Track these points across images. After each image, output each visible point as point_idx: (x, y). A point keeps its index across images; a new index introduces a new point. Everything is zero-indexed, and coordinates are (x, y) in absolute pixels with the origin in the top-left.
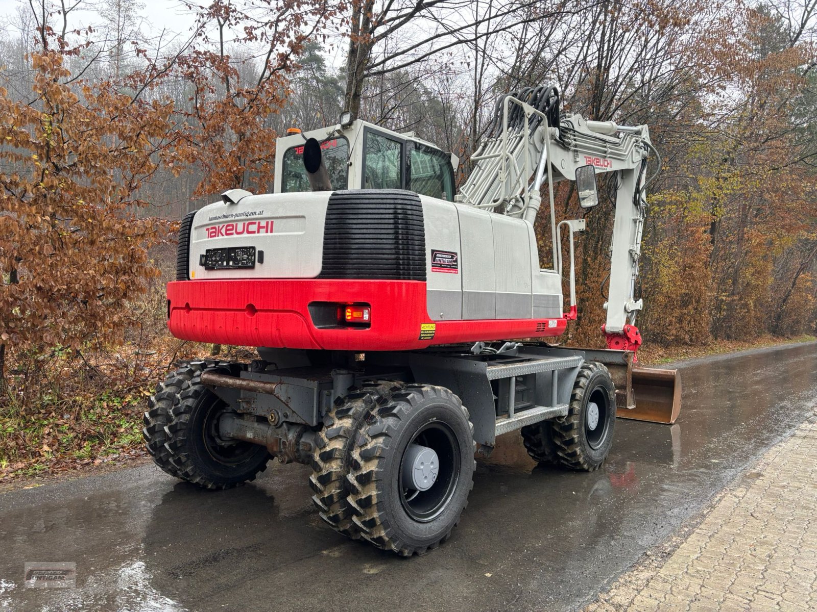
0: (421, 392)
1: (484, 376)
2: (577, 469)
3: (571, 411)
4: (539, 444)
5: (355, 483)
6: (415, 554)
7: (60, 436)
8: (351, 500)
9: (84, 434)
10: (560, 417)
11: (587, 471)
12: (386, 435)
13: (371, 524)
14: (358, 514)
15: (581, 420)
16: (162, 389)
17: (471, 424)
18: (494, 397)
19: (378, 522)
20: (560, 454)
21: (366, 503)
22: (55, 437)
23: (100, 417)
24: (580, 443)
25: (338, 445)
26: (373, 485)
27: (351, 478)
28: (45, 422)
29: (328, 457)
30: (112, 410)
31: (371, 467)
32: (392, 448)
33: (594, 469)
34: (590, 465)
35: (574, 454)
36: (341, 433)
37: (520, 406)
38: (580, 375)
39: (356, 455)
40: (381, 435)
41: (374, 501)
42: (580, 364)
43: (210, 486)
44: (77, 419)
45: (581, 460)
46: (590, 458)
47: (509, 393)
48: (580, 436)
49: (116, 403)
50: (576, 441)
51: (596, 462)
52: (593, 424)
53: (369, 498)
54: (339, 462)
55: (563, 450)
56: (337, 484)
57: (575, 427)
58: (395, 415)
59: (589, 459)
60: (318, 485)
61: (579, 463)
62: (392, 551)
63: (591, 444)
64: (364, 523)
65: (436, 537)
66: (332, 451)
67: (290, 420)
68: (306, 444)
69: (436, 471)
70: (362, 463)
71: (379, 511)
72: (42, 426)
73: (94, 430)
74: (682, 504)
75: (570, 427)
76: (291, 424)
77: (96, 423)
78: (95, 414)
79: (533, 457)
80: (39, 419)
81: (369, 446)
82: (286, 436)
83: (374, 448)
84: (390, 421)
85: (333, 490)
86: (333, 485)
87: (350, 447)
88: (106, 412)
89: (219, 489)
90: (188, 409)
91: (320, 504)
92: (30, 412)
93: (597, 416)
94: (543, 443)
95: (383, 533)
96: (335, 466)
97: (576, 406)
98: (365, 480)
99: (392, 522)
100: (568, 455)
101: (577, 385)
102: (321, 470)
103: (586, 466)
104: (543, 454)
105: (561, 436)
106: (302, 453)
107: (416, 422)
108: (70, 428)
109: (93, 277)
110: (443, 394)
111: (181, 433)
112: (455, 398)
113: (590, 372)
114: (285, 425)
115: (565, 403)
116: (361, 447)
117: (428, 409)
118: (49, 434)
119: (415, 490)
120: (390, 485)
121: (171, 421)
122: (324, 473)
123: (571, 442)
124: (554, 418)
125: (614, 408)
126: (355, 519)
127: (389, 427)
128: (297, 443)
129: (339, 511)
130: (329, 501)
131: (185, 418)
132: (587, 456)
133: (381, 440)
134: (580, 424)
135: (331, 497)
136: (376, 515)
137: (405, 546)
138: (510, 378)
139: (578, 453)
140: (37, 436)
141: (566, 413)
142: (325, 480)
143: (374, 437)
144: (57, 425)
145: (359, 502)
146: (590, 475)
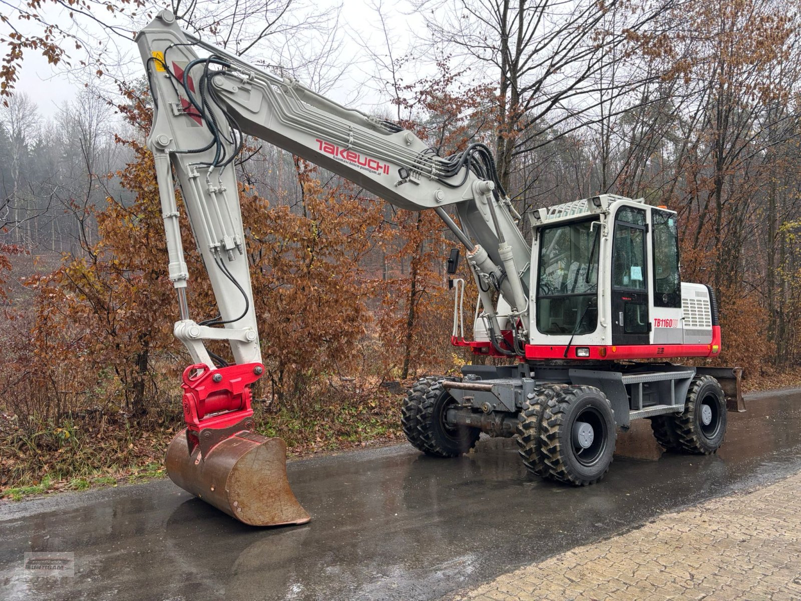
0: (581, 389)
1: (620, 381)
2: (695, 452)
3: (687, 410)
4: (665, 434)
5: (546, 440)
6: (582, 485)
7: (325, 432)
8: (544, 450)
9: (338, 431)
10: (678, 413)
11: (703, 454)
12: (562, 412)
13: (557, 463)
14: (548, 458)
15: (695, 415)
16: (411, 394)
17: (613, 411)
18: (628, 397)
19: (561, 462)
20: (681, 441)
21: (553, 451)
22: (322, 433)
23: (345, 421)
24: (696, 432)
25: (533, 419)
26: (557, 440)
27: (543, 437)
28: (316, 423)
29: (527, 427)
30: (352, 416)
31: (556, 430)
32: (566, 420)
33: (710, 454)
34: (706, 450)
35: (692, 440)
36: (535, 413)
37: (647, 404)
38: (693, 384)
39: (545, 424)
40: (559, 412)
41: (558, 449)
42: (693, 376)
43: (444, 454)
44: (333, 421)
45: (698, 445)
46: (706, 444)
47: (638, 394)
48: (696, 427)
49: (353, 411)
50: (692, 430)
51: (711, 448)
52: (707, 420)
53: (555, 448)
54: (534, 429)
55: (683, 438)
56: (534, 442)
57: (691, 420)
58: (566, 402)
59: (704, 445)
60: (523, 443)
61: (696, 447)
62: (569, 480)
63: (707, 435)
64: (552, 463)
65: (594, 476)
66: (530, 423)
67: (497, 409)
68: (507, 425)
69: (592, 438)
70: (549, 428)
71: (561, 455)
72: (314, 425)
73: (344, 429)
74: (772, 472)
75: (687, 421)
76: (497, 412)
77: (344, 425)
78: (342, 418)
79: (662, 445)
80: (311, 421)
81: (553, 419)
82: (494, 420)
83: (556, 420)
84: (564, 405)
85: (532, 445)
86: (532, 442)
87: (540, 421)
88: (348, 418)
89: (449, 457)
90: (431, 405)
91: (523, 454)
92: (306, 416)
93: (710, 415)
94: (668, 433)
95: (564, 469)
96: (532, 432)
97: (691, 406)
98: (552, 437)
99: (569, 463)
100: (687, 441)
101: (690, 391)
102: (524, 434)
103: (702, 450)
104: (669, 442)
105: (681, 428)
106: (505, 430)
107: (579, 406)
108: (330, 427)
109: (340, 324)
110: (594, 391)
111: (428, 419)
112: (602, 394)
113: (701, 382)
114: (493, 413)
115: (681, 404)
116: (548, 420)
117: (586, 399)
118: (319, 430)
119: (581, 448)
120: (567, 441)
121: (422, 412)
122: (526, 435)
123: (688, 432)
124: (674, 413)
125: (724, 410)
126: (546, 461)
127: (564, 408)
128: (502, 424)
129: (535, 457)
130: (529, 452)
131: (430, 410)
132: (703, 443)
133: (559, 415)
134: (695, 419)
135: (531, 449)
136: (559, 457)
137: (576, 478)
138: (638, 384)
139: (695, 439)
140: (312, 432)
141: (683, 410)
142: (527, 439)
143: (555, 414)
144: (322, 425)
145: (549, 451)
146: (707, 457)
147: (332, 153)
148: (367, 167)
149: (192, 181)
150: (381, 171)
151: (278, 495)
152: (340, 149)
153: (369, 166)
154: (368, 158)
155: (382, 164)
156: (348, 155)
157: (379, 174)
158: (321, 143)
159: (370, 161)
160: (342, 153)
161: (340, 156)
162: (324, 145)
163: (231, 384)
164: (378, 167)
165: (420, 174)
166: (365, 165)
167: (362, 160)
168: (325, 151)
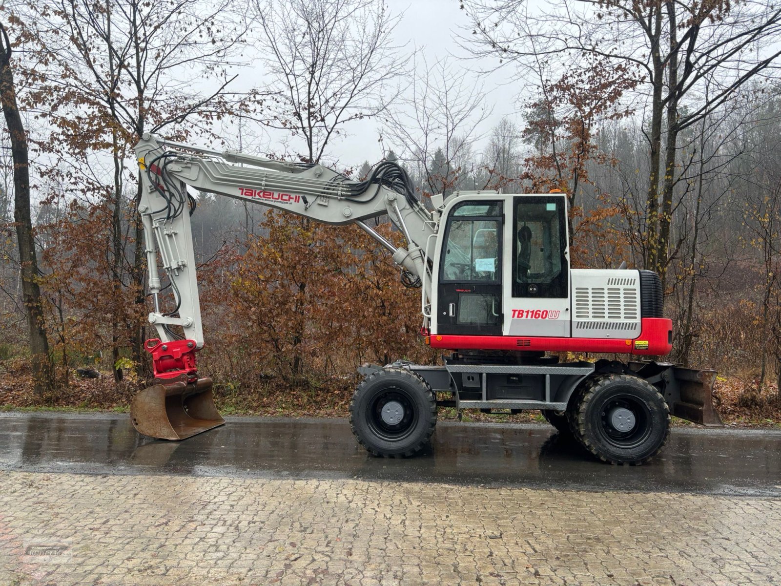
15: (587, 417)
48: (587, 430)
50: (582, 433)
115: (562, 402)
132: (601, 449)
147: (252, 195)
148: (280, 200)
149: (156, 230)
150: (292, 201)
151: (159, 420)
152: (258, 191)
153: (282, 199)
154: (281, 193)
155: (293, 196)
156: (264, 195)
157: (291, 204)
158: (243, 190)
159: (282, 195)
160: (259, 194)
161: (257, 196)
162: (244, 191)
163: (173, 352)
164: (290, 198)
165: (329, 197)
166: (278, 199)
167: (276, 196)
168: (245, 195)
